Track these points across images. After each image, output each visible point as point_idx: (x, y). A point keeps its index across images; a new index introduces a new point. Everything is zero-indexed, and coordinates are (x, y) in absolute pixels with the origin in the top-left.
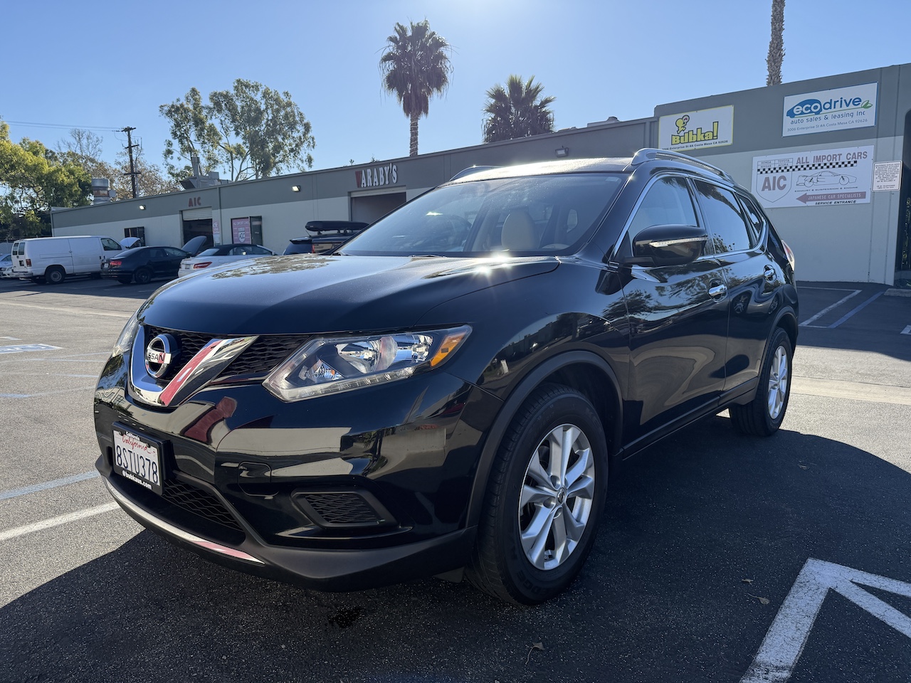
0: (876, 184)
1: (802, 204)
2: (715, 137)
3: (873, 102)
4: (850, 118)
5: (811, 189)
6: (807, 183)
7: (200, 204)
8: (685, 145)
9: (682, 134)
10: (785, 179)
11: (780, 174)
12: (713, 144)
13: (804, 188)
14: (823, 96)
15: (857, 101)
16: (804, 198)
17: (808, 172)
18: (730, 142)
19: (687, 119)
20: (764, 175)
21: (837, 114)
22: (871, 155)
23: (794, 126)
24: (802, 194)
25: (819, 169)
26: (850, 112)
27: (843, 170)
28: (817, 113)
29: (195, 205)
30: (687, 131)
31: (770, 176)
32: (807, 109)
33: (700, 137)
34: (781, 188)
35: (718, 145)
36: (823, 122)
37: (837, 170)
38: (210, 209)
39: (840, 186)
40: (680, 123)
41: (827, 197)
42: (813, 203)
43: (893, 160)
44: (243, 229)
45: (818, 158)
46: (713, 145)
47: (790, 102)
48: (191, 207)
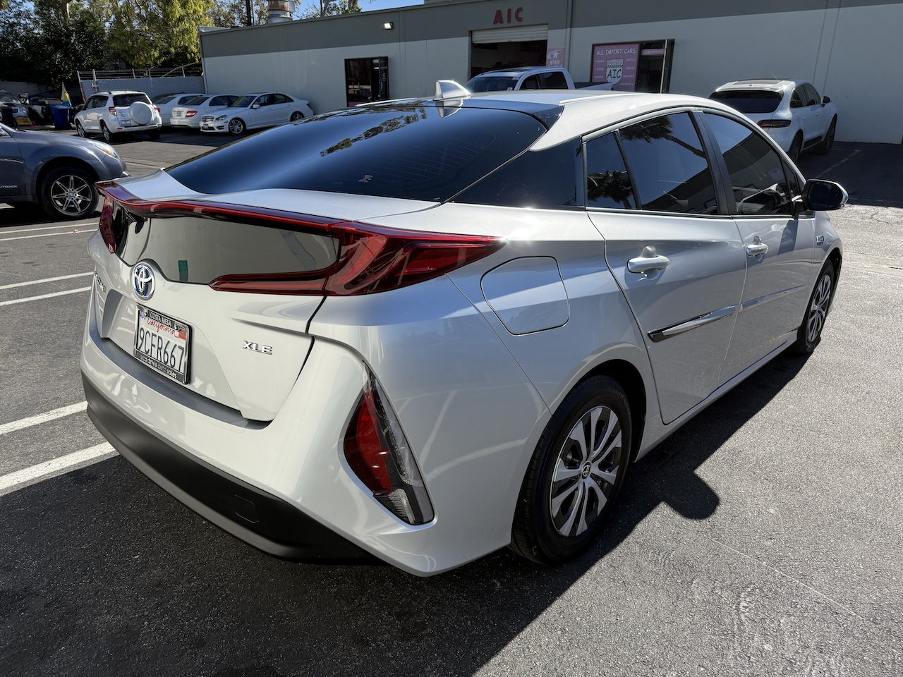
7: (519, 19)
29: (509, 21)
38: (546, 27)
44: (621, 62)
48: (499, 25)
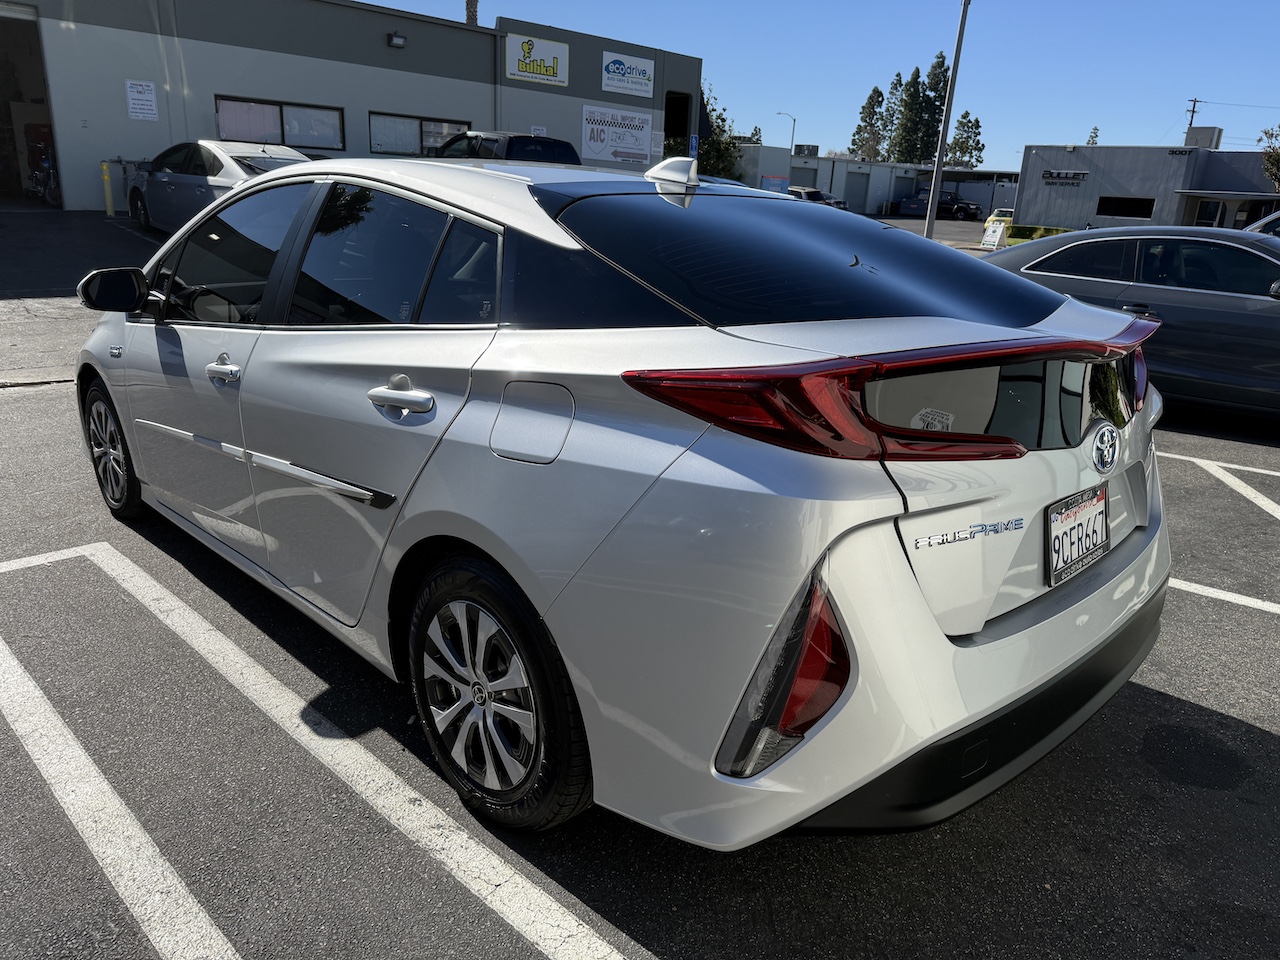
0: (653, 149)
1: (613, 159)
2: (555, 74)
3: (652, 77)
4: (638, 87)
5: (620, 145)
6: (618, 141)
8: (530, 75)
9: (527, 61)
10: (602, 131)
11: (600, 127)
12: (553, 81)
13: (614, 144)
14: (628, 61)
15: (644, 72)
16: (615, 154)
17: (620, 130)
18: (566, 84)
19: (531, 44)
20: (591, 126)
21: (634, 80)
22: (650, 122)
23: (609, 82)
24: (614, 149)
25: (624, 129)
26: (640, 81)
27: (635, 132)
28: (623, 75)
30: (531, 59)
31: (595, 127)
32: (618, 69)
33: (543, 70)
34: (602, 141)
35: (557, 84)
36: (625, 85)
37: (633, 131)
39: (634, 146)
40: (526, 46)
41: (628, 155)
42: (619, 159)
43: (660, 131)
45: (623, 118)
46: (553, 83)
47: (608, 57)
